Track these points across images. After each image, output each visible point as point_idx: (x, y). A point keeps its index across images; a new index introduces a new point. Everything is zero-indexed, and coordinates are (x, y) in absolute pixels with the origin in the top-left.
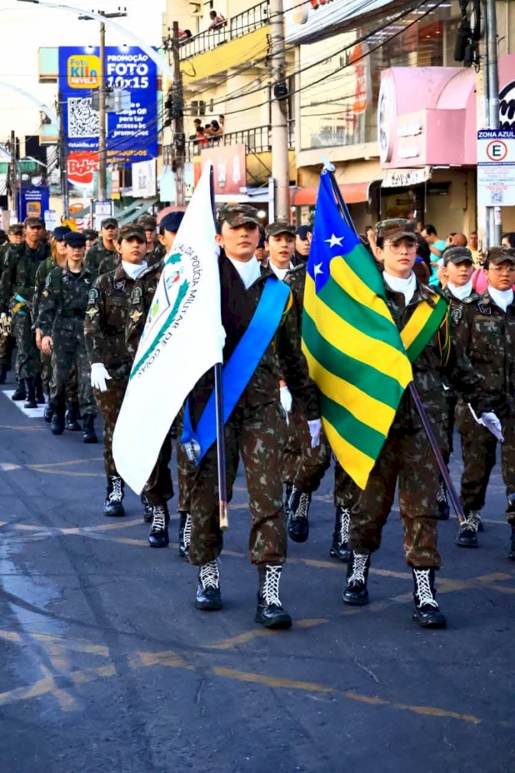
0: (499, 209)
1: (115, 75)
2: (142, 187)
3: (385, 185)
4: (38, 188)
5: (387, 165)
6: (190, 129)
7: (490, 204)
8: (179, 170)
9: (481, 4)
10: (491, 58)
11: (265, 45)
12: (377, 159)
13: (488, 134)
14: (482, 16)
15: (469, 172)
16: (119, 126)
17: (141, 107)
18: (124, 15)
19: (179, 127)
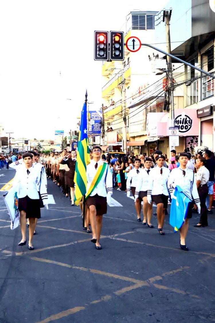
0: (174, 147)
1: (93, 117)
2: (97, 142)
3: (148, 141)
4: (76, 142)
5: (149, 136)
6: (106, 129)
7: (172, 146)
8: (103, 138)
9: (170, 96)
10: (172, 109)
11: (121, 108)
12: (146, 135)
13: (172, 128)
14: (170, 99)
15: (167, 138)
16: (94, 128)
17: (99, 124)
18: (93, 103)
19: (103, 128)
